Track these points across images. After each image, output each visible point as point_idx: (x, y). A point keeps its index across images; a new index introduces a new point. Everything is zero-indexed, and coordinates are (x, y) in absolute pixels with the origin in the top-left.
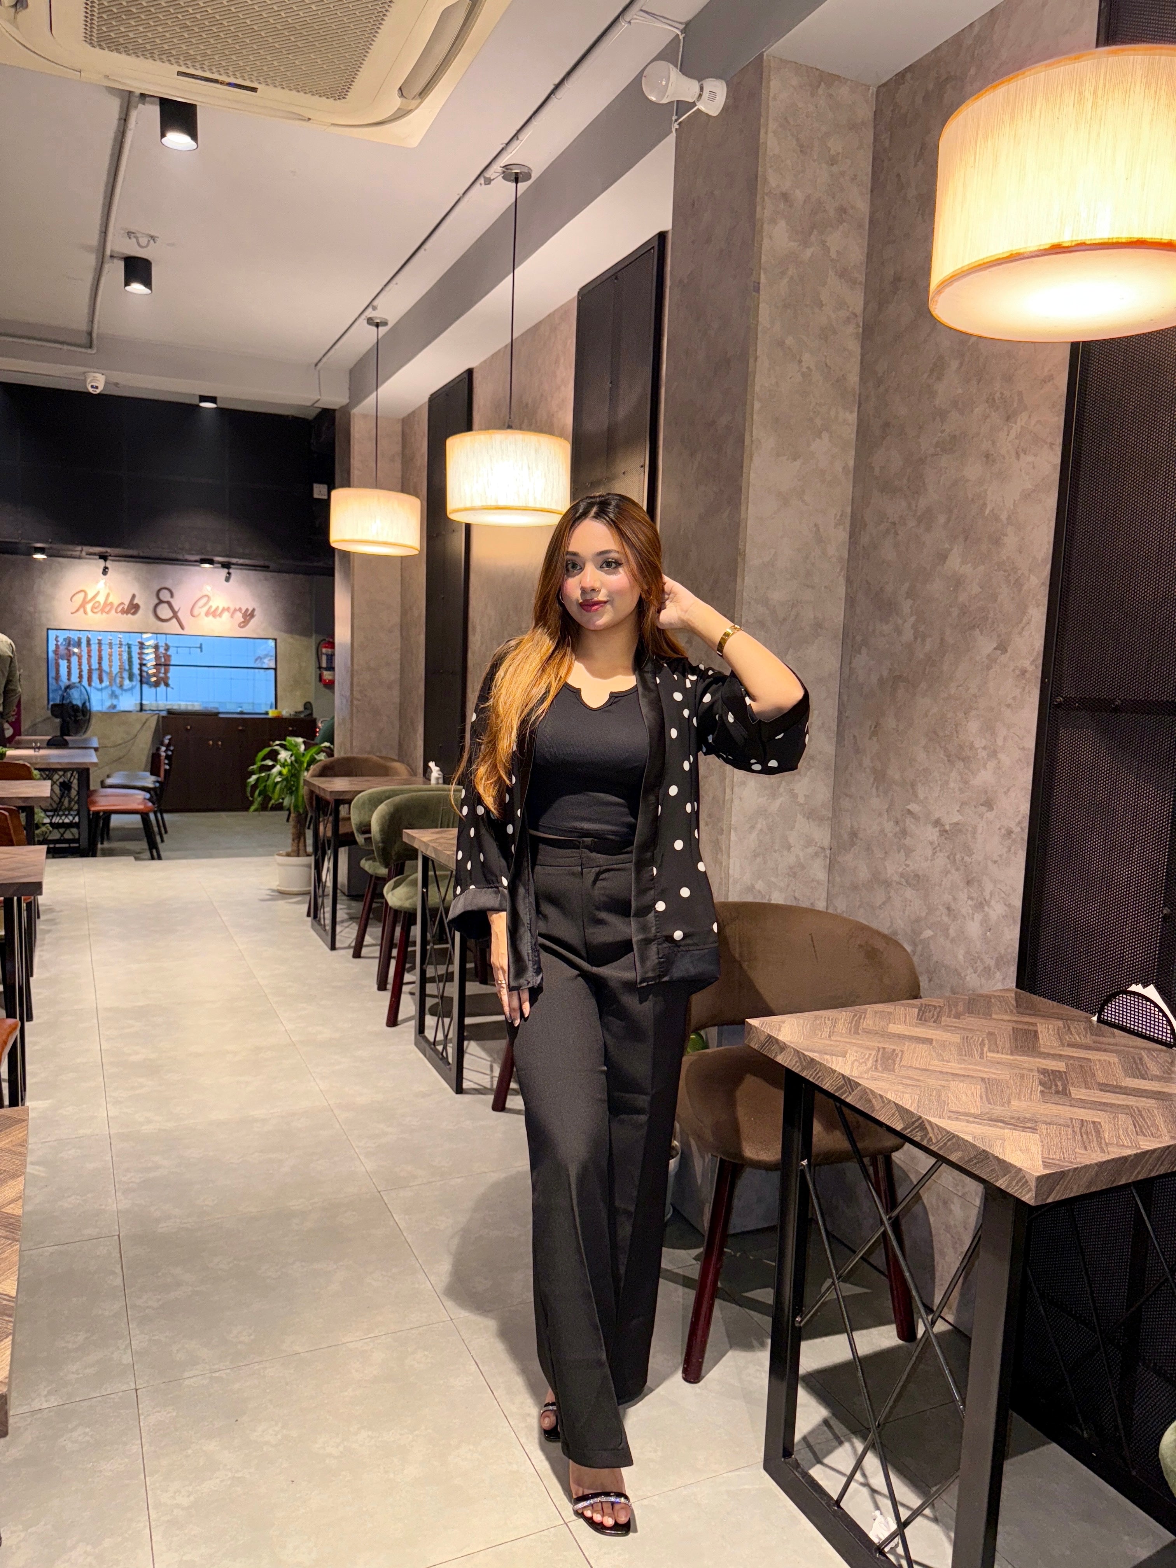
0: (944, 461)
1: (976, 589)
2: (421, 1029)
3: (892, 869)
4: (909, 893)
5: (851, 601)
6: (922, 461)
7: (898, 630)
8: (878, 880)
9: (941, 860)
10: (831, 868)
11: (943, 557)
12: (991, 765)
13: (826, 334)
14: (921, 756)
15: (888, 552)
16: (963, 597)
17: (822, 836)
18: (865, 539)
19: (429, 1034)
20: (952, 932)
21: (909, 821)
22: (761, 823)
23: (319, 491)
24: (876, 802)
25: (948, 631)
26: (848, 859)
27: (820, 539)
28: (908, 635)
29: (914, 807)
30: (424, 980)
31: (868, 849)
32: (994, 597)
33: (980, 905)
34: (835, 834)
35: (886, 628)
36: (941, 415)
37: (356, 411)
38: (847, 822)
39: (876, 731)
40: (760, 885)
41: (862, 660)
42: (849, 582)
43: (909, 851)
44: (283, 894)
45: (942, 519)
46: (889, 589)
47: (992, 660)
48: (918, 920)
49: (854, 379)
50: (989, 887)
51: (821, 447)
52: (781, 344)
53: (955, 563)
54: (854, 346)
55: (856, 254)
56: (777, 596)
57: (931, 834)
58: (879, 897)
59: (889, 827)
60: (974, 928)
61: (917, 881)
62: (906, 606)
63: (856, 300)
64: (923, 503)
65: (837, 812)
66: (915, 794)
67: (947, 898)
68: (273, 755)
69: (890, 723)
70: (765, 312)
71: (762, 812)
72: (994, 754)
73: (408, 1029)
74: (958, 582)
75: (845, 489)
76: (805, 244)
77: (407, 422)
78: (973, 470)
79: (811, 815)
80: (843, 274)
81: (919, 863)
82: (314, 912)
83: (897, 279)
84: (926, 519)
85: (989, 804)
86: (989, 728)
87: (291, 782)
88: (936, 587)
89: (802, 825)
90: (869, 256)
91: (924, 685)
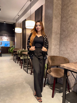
0: (70, 18)
1: (73, 28)
2: (24, 68)
3: (65, 52)
4: (67, 54)
5: (61, 31)
6: (68, 19)
7: (66, 33)
8: (64, 53)
9: (71, 51)
10: (59, 53)
11: (70, 26)
12: (75, 43)
13: (59, 9)
14: (68, 43)
15: (64, 27)
16: (72, 29)
17: (59, 50)
18: (62, 26)
19: (25, 69)
20: (72, 57)
21: (67, 48)
22: (54, 49)
23: (13, 30)
24: (64, 47)
25: (71, 32)
26: (61, 52)
27: (58, 26)
28: (67, 33)
29: (68, 47)
30: (24, 65)
31: (63, 51)
32: (75, 29)
33: (75, 55)
34: (60, 50)
35: (64, 33)
36: (70, 15)
37: (17, 23)
38: (61, 49)
39: (64, 41)
40: (54, 54)
41: (62, 36)
42: (60, 30)
43: (67, 51)
44: (11, 59)
45: (70, 23)
46: (65, 30)
47: (75, 34)
48: (68, 57)
49: (61, 13)
50: (75, 53)
51: (58, 18)
52: (55, 9)
53: (71, 27)
54: (61, 11)
55: (61, 3)
56: (55, 30)
57: (69, 49)
58: (64, 55)
59: (65, 49)
60: (74, 57)
61: (68, 53)
62: (66, 31)
63: (61, 7)
64: (68, 22)
65: (60, 48)
66: (68, 46)
67: (71, 54)
68: (10, 49)
69: (65, 40)
70: (54, 7)
71: (54, 48)
72: (76, 42)
73: (23, 69)
74: (72, 28)
75: (60, 22)
76: (57, 1)
77: (20, 24)
78: (73, 19)
79: (58, 49)
80: (60, 4)
81: (68, 52)
82: (14, 60)
83: (65, 4)
84: (68, 23)
85: (75, 46)
86: (75, 40)
87: (12, 50)
88: (69, 29)
89: (57, 49)
90: (62, 3)
91: (68, 37)
